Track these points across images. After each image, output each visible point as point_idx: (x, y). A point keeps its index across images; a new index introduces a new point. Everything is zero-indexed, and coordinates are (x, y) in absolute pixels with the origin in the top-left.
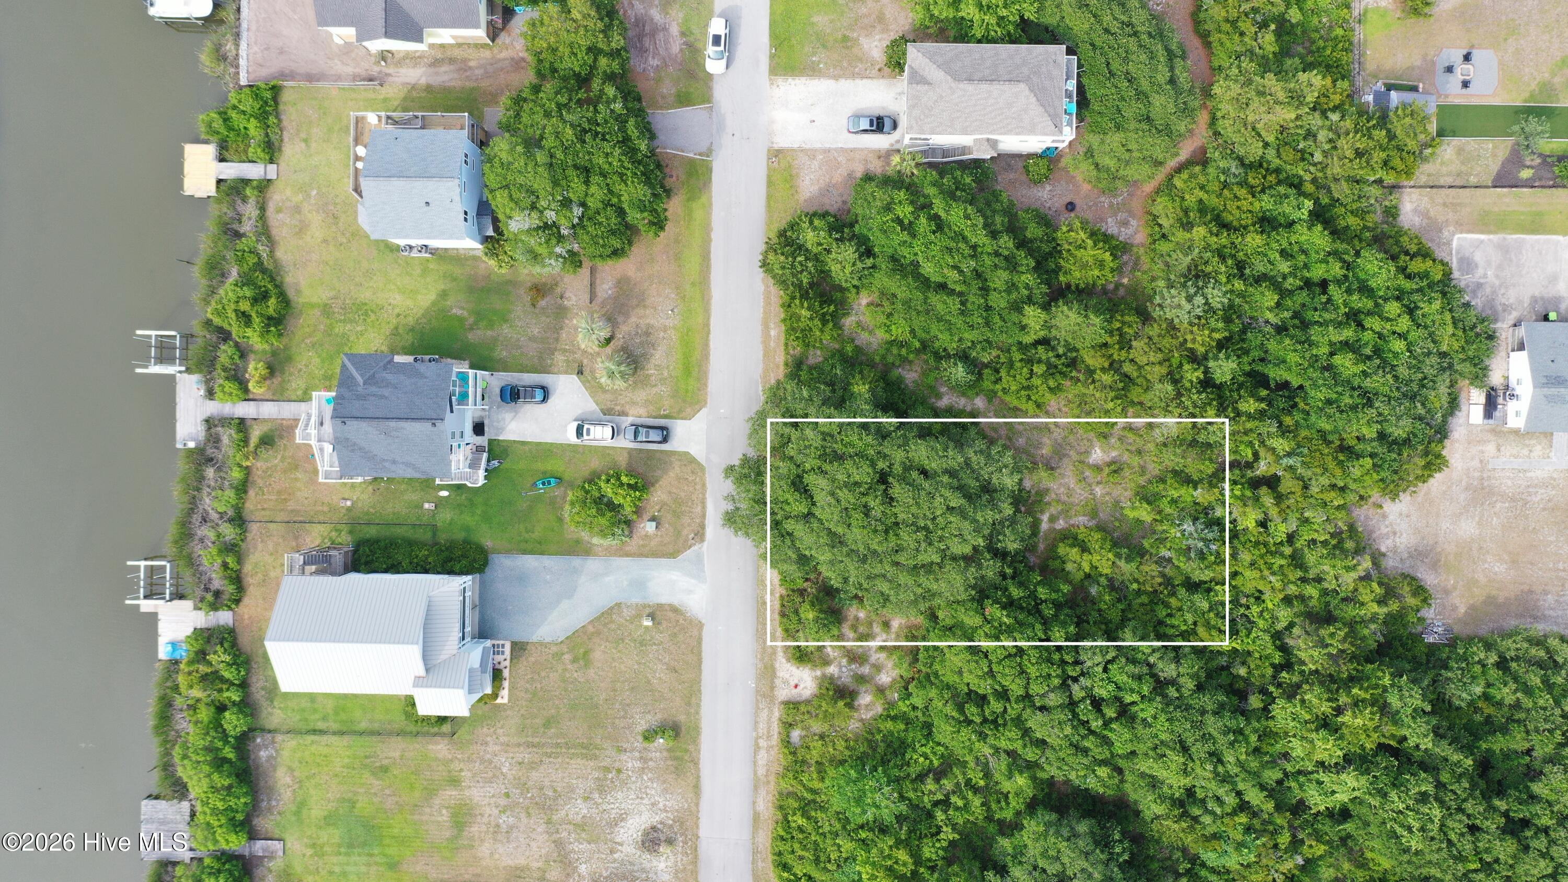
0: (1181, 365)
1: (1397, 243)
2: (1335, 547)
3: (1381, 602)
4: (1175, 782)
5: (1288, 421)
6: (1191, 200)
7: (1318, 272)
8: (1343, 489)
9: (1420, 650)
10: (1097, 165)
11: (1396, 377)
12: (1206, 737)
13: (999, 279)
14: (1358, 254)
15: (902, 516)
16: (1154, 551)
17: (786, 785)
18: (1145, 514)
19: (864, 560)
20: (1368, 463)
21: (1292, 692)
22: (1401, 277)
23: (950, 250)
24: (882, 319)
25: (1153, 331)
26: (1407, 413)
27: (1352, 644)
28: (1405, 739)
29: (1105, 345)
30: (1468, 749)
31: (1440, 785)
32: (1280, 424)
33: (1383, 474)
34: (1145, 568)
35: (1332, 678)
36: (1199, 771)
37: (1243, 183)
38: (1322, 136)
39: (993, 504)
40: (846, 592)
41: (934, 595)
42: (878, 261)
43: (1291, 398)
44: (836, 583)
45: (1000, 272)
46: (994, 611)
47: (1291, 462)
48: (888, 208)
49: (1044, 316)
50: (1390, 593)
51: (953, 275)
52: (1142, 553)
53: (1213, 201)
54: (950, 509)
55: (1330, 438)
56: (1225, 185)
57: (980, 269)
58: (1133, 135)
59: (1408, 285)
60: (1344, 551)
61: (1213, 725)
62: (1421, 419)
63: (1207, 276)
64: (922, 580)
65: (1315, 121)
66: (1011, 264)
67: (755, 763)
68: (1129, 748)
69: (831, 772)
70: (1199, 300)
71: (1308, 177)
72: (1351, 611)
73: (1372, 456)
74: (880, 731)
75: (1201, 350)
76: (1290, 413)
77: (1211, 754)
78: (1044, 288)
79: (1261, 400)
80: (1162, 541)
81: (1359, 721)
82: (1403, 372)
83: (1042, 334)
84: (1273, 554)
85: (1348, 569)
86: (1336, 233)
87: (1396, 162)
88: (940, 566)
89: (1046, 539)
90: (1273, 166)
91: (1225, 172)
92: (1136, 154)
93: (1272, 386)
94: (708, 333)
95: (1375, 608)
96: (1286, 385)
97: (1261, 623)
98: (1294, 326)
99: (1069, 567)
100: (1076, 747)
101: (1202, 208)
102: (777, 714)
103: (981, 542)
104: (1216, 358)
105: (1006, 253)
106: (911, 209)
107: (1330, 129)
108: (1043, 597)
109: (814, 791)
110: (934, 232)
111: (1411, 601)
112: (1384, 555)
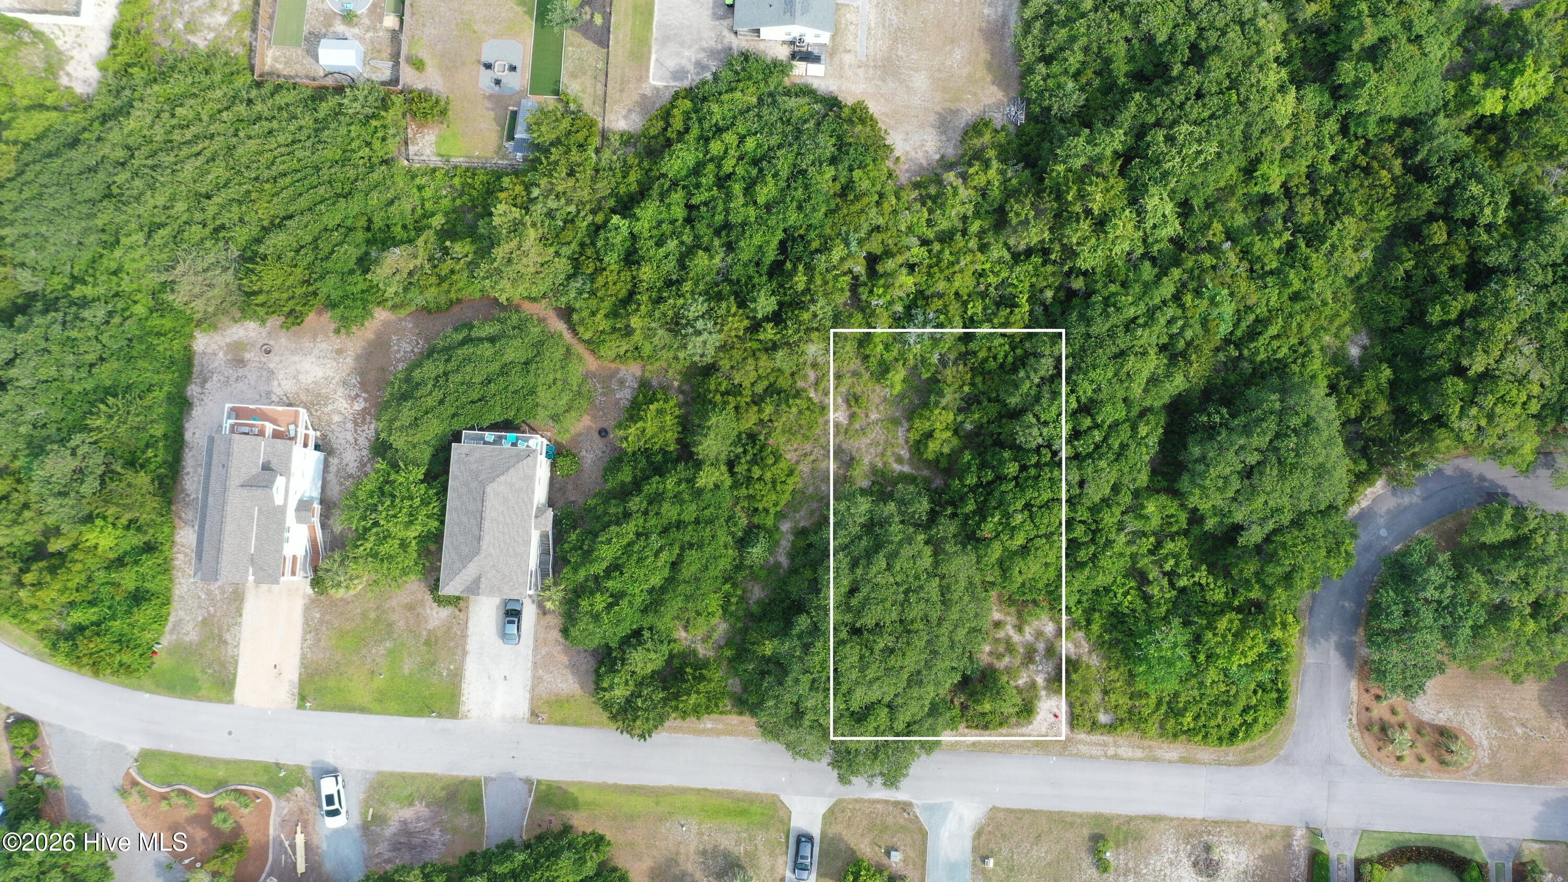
0: (760, 341)
1: (654, 137)
2: (934, 202)
3: (987, 164)
4: (1154, 363)
5: (815, 245)
6: (604, 325)
7: (679, 213)
8: (881, 195)
9: (1032, 129)
10: (566, 411)
11: (780, 146)
12: (1111, 333)
13: (670, 511)
14: (664, 176)
15: (894, 616)
16: (933, 369)
17: (1154, 730)
18: (898, 376)
19: (934, 653)
20: (857, 174)
21: (1070, 253)
22: (687, 137)
23: (640, 560)
24: (701, 620)
25: (725, 364)
26: (813, 138)
27: (1026, 196)
28: (1115, 152)
29: (737, 408)
30: (1125, 95)
31: (1158, 124)
32: (817, 251)
33: (869, 160)
34: (950, 379)
35: (1058, 216)
36: (1142, 342)
37: (592, 277)
38: (552, 204)
39: (884, 522)
40: (966, 668)
41: (970, 583)
42: (645, 625)
43: (794, 240)
44: (957, 678)
45: (663, 510)
46: (987, 529)
47: (854, 243)
48: (596, 617)
49: (706, 468)
50: (978, 156)
51: (664, 556)
52: (934, 380)
53: (607, 305)
54: (889, 567)
55: (833, 206)
56: (593, 293)
57: (660, 529)
58: (541, 380)
59: (695, 131)
60: (939, 195)
61: (1100, 328)
62: (818, 124)
63: (677, 315)
64: (956, 596)
65: (538, 209)
66: (656, 499)
67: (1131, 760)
68: (1120, 405)
69: (1140, 686)
70: (700, 325)
71: (590, 218)
72: (995, 192)
73: (851, 170)
74: (1101, 636)
75: (746, 323)
76: (809, 242)
77: (1127, 329)
78: (681, 466)
79: (795, 267)
80: (924, 360)
81: (1098, 197)
82: (774, 140)
83: (724, 468)
84: (939, 261)
85: (955, 193)
86: (642, 194)
87: (580, 137)
88: (943, 577)
89: (919, 469)
90: (577, 249)
91: (580, 293)
92: (558, 376)
93: (781, 258)
94: (706, 790)
95: (992, 173)
96: (782, 244)
97: (1004, 274)
98: (728, 236)
99: (946, 450)
100: (1119, 456)
101: (613, 314)
102: (1083, 736)
103: (921, 537)
104: (755, 310)
105: (645, 504)
106: (598, 595)
107: (547, 197)
108: (975, 480)
109: (1159, 703)
110: (622, 573)
111: (987, 138)
112: (943, 157)
